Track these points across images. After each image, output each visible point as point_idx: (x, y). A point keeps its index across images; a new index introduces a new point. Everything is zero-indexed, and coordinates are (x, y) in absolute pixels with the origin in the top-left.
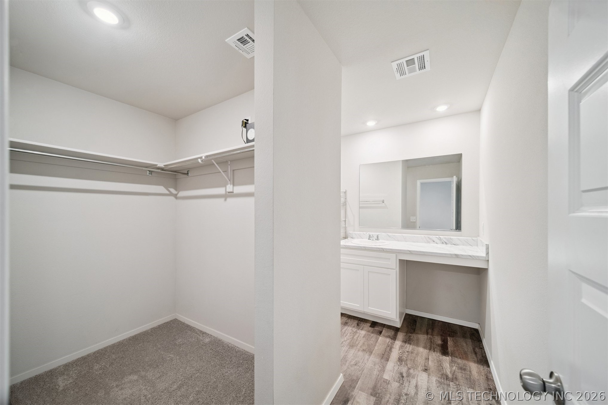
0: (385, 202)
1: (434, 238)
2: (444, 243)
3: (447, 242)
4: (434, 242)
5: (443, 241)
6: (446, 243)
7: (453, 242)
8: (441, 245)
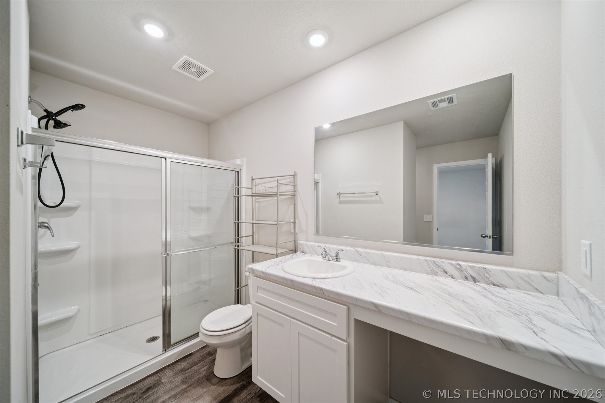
0: (379, 193)
1: (446, 264)
2: (470, 278)
3: (477, 277)
4: (446, 273)
5: (468, 273)
6: (474, 280)
7: (491, 279)
8: (463, 281)
